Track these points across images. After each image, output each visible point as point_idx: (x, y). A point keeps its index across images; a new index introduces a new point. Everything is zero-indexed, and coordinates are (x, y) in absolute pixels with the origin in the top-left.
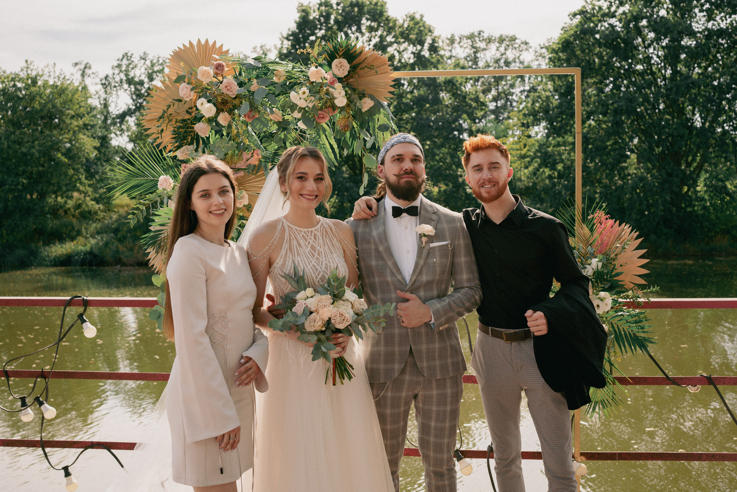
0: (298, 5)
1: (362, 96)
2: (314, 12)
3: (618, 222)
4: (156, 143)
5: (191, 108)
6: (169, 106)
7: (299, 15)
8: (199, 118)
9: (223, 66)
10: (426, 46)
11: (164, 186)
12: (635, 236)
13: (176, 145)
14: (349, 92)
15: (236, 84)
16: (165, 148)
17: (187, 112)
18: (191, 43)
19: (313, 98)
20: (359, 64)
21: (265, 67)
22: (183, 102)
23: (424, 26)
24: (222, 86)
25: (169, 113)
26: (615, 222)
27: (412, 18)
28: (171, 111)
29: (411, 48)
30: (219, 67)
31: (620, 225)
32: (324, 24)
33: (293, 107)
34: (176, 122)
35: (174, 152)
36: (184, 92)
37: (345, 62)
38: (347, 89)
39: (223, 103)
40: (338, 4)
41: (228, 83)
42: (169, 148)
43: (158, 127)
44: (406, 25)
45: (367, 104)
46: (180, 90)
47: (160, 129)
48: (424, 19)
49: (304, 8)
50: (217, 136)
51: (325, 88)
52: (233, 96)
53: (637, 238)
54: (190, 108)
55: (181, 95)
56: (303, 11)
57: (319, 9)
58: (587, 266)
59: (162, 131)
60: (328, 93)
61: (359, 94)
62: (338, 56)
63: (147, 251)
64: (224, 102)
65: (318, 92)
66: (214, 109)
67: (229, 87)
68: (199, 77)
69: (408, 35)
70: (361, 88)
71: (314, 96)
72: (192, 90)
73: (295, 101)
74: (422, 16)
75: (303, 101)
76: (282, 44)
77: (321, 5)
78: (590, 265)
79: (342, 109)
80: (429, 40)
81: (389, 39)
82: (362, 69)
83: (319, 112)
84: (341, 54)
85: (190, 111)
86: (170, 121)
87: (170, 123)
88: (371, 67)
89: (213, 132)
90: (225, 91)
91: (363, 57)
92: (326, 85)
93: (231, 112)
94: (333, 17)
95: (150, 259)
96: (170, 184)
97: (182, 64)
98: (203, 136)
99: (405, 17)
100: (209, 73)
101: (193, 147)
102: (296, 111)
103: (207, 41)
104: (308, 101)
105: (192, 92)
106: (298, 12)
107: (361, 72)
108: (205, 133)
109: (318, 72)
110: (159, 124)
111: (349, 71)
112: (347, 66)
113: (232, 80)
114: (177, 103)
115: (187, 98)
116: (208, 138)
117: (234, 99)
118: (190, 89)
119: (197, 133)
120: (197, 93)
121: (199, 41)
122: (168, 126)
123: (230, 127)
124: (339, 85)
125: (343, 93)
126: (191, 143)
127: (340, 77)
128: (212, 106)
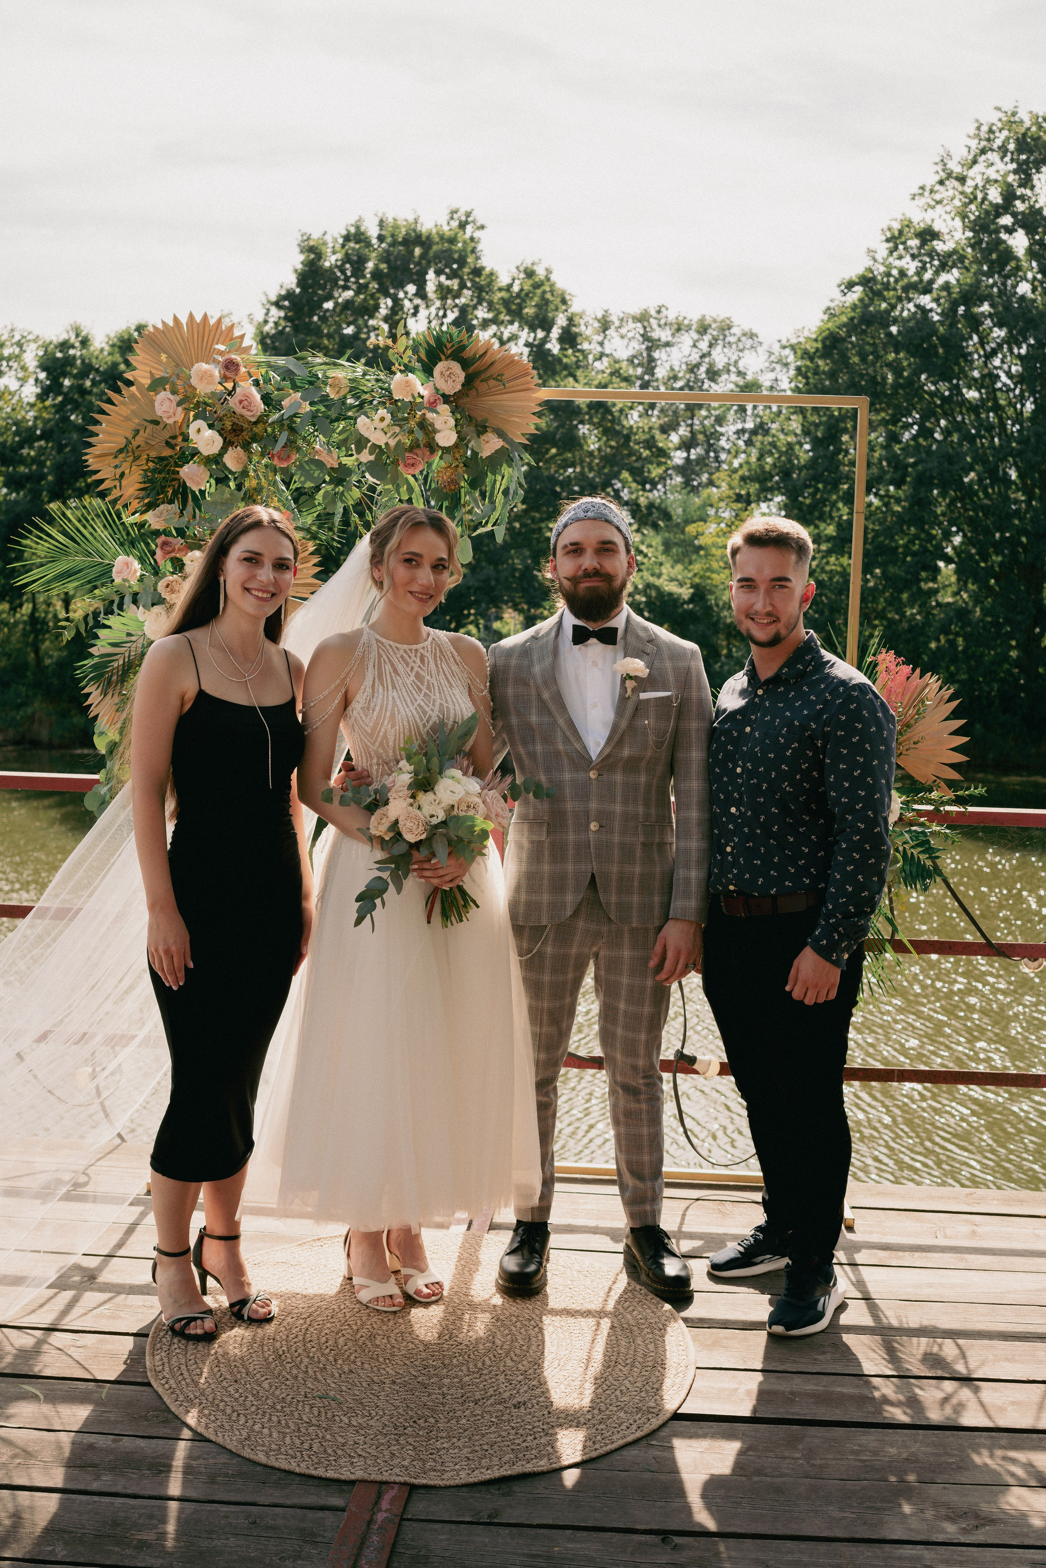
0: (300, 238)
1: (482, 429)
2: (334, 253)
3: (918, 671)
4: (109, 498)
5: (174, 437)
6: (137, 432)
7: (302, 257)
8: (189, 455)
9: (238, 365)
10: (555, 333)
11: (124, 575)
12: (947, 697)
13: (146, 501)
14: (461, 421)
15: (259, 396)
16: (125, 506)
17: (167, 443)
18: (176, 319)
19: (397, 429)
20: (480, 373)
22: (161, 426)
23: (552, 292)
24: (233, 402)
25: (135, 444)
26: (914, 670)
27: (530, 274)
28: (139, 440)
29: (525, 335)
30: (230, 366)
31: (921, 676)
32: (353, 279)
33: (361, 443)
34: (148, 460)
35: (142, 514)
36: (164, 408)
37: (456, 367)
38: (458, 416)
39: (235, 430)
40: (381, 238)
41: (246, 395)
42: (131, 509)
43: (116, 467)
44: (516, 288)
45: (490, 445)
46: (156, 404)
47: (119, 471)
48: (553, 277)
49: (311, 243)
50: (220, 489)
51: (419, 413)
52: (253, 420)
53: (950, 700)
54: (171, 437)
55: (159, 413)
56: (311, 249)
57: (343, 246)
59: (122, 475)
60: (424, 422)
61: (476, 426)
62: (443, 357)
63: (86, 691)
64: (237, 430)
65: (407, 420)
66: (219, 442)
67: (246, 403)
68: (194, 381)
69: (520, 308)
70: (479, 416)
71: (400, 426)
72: (179, 404)
73: (366, 434)
74: (549, 271)
75: (380, 434)
76: (267, 314)
77: (347, 238)
79: (446, 450)
82: (484, 381)
83: (407, 454)
84: (448, 352)
85: (173, 442)
86: (136, 458)
87: (136, 463)
88: (500, 378)
89: (213, 482)
90: (239, 410)
91: (487, 359)
92: (421, 406)
93: (246, 447)
94: (370, 265)
95: (90, 706)
96: (136, 571)
97: (164, 357)
98: (195, 489)
99: (514, 271)
100: (211, 376)
101: (175, 507)
102: (366, 451)
103: (205, 316)
104: (389, 435)
105: (180, 409)
106: (302, 252)
107: (482, 387)
108: (199, 484)
109: (408, 384)
110: (117, 462)
111: (463, 385)
112: (461, 376)
113: (254, 390)
114: (150, 426)
115: (168, 418)
116: (202, 492)
117: (256, 423)
118: (175, 403)
119: (184, 483)
120: (187, 410)
121: (191, 316)
122: (134, 468)
123: (245, 473)
124: (444, 408)
125: (452, 422)
126: (173, 500)
127: (446, 393)
128: (215, 435)
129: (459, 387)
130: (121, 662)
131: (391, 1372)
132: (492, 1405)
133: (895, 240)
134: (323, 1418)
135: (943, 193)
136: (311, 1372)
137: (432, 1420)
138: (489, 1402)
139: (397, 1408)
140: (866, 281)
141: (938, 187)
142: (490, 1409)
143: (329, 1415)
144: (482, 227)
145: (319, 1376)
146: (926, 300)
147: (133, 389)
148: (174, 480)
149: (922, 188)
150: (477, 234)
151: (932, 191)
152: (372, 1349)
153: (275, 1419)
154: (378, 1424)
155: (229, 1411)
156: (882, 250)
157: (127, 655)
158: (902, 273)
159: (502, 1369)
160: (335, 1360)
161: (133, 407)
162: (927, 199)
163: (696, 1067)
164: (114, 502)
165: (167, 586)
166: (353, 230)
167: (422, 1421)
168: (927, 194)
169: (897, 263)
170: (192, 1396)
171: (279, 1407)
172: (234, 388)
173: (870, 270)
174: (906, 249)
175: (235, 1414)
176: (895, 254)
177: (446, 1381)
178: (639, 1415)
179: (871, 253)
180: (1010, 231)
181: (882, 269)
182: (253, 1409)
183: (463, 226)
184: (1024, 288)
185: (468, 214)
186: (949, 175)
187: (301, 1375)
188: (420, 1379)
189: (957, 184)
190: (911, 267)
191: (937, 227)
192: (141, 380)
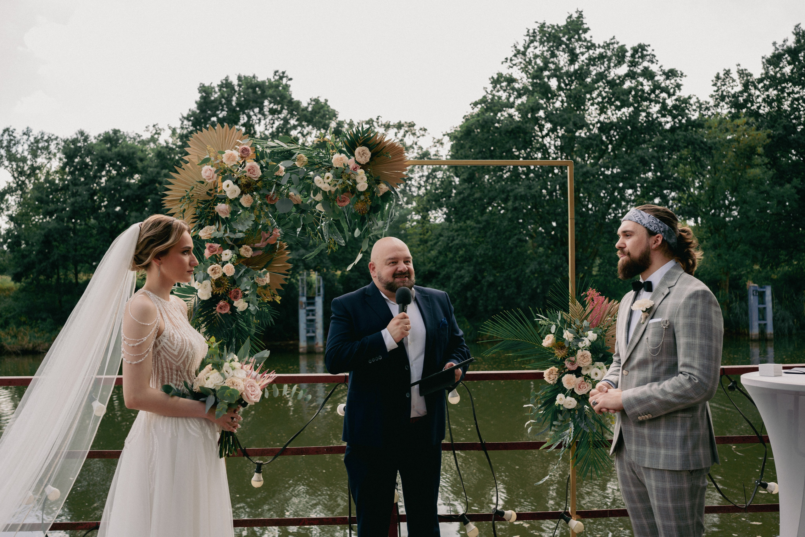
1: (378, 182)
2: (215, 93)
3: (607, 299)
5: (211, 190)
6: (192, 188)
7: (200, 95)
8: (221, 199)
9: (248, 150)
10: (331, 130)
13: (198, 224)
14: (370, 178)
15: (259, 167)
17: (207, 193)
19: (336, 183)
20: (378, 152)
22: (205, 184)
23: (328, 111)
24: (244, 170)
25: (191, 194)
26: (605, 298)
27: (317, 102)
28: (193, 192)
30: (245, 151)
31: (609, 302)
32: (226, 106)
33: (317, 190)
34: (198, 202)
35: (195, 232)
36: (207, 174)
37: (366, 149)
38: (368, 175)
39: (246, 185)
40: (240, 86)
41: (251, 167)
44: (310, 109)
45: (382, 189)
46: (202, 172)
47: (182, 208)
48: (328, 103)
49: (205, 88)
51: (347, 174)
52: (256, 179)
54: (209, 190)
55: (204, 177)
56: (205, 91)
57: (220, 90)
58: (584, 338)
59: (184, 210)
60: (350, 178)
61: (376, 180)
62: (359, 145)
64: (248, 185)
65: (341, 177)
66: (238, 191)
67: (252, 171)
68: (224, 160)
69: (312, 118)
70: (378, 174)
71: (338, 181)
72: (216, 172)
73: (319, 185)
74: (326, 101)
75: (327, 185)
76: (182, 124)
77: (222, 86)
78: (586, 336)
79: (361, 193)
80: (333, 125)
81: (293, 122)
82: (379, 156)
83: (340, 196)
84: (361, 142)
85: (210, 192)
86: (191, 202)
87: (192, 204)
90: (248, 174)
91: (381, 146)
92: (349, 170)
93: (251, 193)
94: (234, 99)
97: (208, 147)
98: (224, 217)
99: (309, 101)
100: (234, 157)
101: (214, 227)
102: (318, 195)
104: (331, 185)
106: (200, 92)
107: (379, 159)
108: (225, 214)
109: (341, 159)
110: (181, 204)
111: (370, 159)
112: (369, 154)
113: (255, 163)
114: (199, 185)
115: (209, 179)
116: (227, 218)
117: (257, 181)
118: (213, 172)
119: (217, 213)
120: (218, 175)
122: (190, 206)
123: (252, 208)
124: (361, 172)
125: (366, 179)
126: (212, 224)
127: (362, 163)
128: (236, 187)
129: (368, 160)
133: (496, 82)
135: (516, 61)
140: (483, 102)
141: (513, 58)
144: (291, 79)
146: (512, 111)
147: (188, 165)
148: (212, 213)
149: (507, 59)
150: (289, 83)
151: (511, 60)
156: (490, 87)
158: (500, 98)
161: (189, 174)
162: (509, 63)
163: (504, 517)
165: (213, 270)
166: (224, 82)
168: (509, 61)
169: (497, 94)
172: (244, 162)
173: (485, 97)
174: (501, 87)
176: (496, 89)
179: (485, 89)
180: (549, 78)
181: (490, 96)
183: (281, 78)
184: (558, 104)
185: (283, 73)
186: (518, 52)
189: (522, 56)
190: (504, 95)
191: (515, 76)
192: (193, 160)
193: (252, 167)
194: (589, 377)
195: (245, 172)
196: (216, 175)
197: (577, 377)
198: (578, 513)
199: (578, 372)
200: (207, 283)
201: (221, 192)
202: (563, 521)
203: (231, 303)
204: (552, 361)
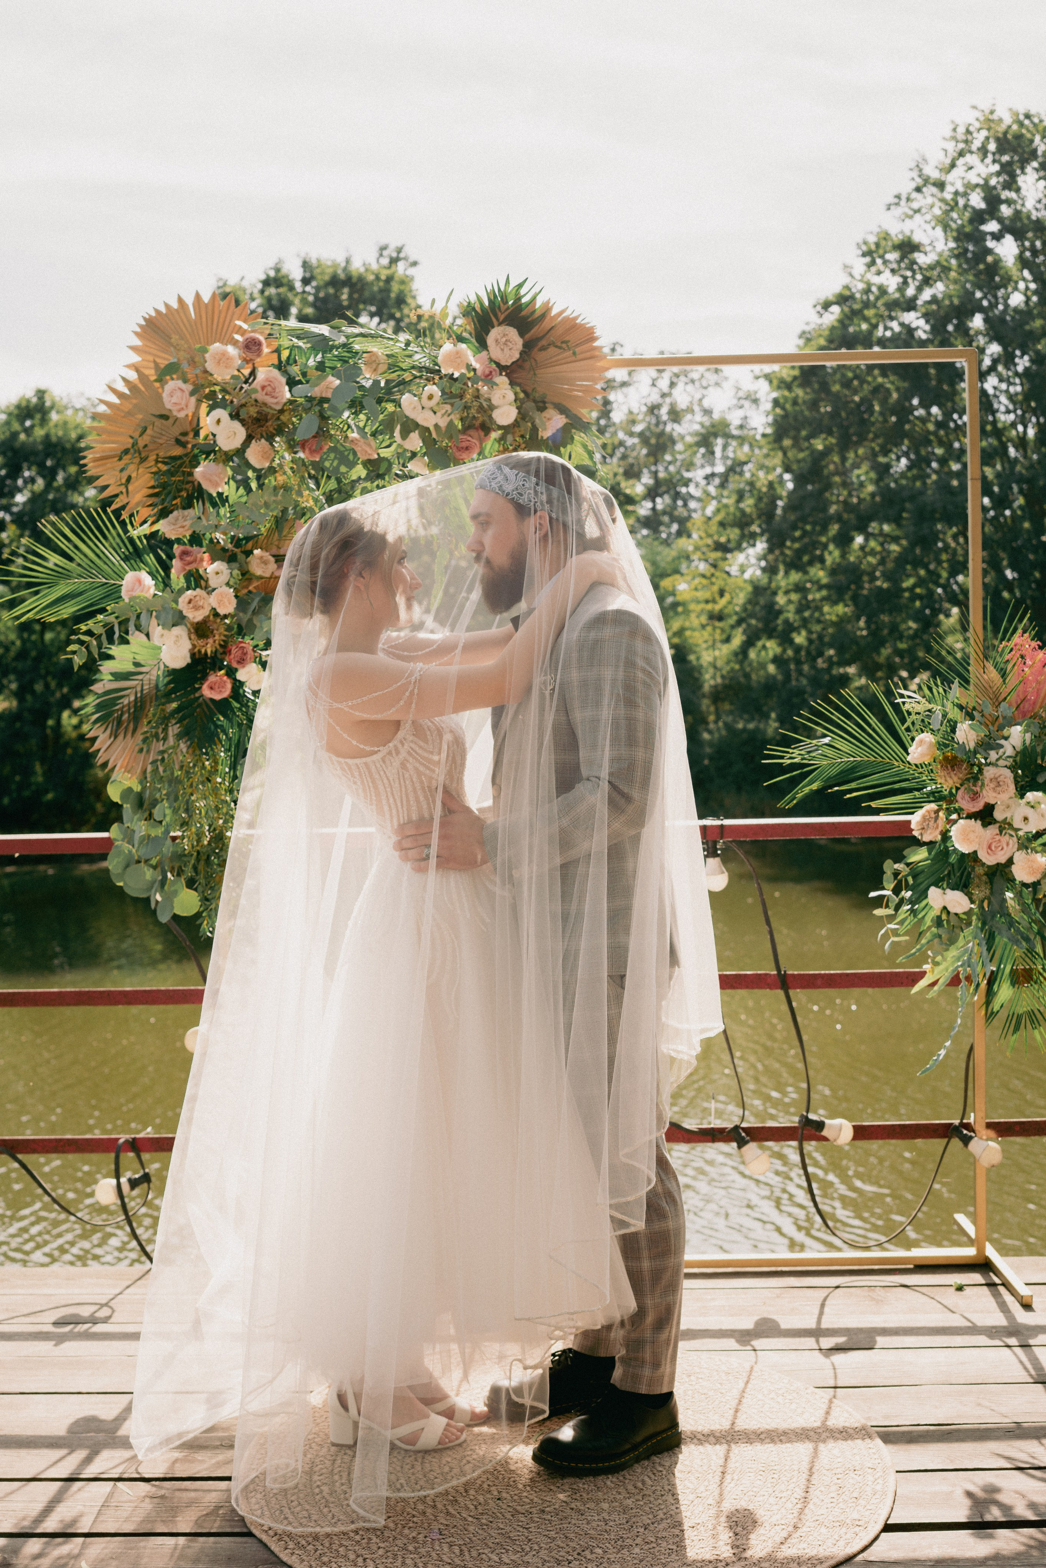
1: (542, 407)
4: (114, 506)
5: (185, 434)
8: (204, 452)
9: (259, 344)
11: (136, 593)
13: (158, 507)
14: (522, 395)
15: (284, 380)
16: (132, 515)
17: (178, 442)
18: (180, 300)
19: (448, 408)
20: (539, 339)
21: (344, 345)
22: (171, 421)
24: (252, 389)
25: (141, 444)
28: (147, 439)
30: (252, 346)
33: (409, 426)
34: (157, 462)
35: (153, 523)
36: (174, 400)
37: (512, 333)
38: (518, 389)
39: (257, 420)
41: (267, 380)
42: (138, 519)
43: (122, 470)
45: (552, 422)
46: (165, 395)
47: (124, 476)
50: (242, 491)
51: (473, 388)
52: (279, 407)
54: (181, 434)
55: (168, 406)
58: (1002, 742)
59: (129, 479)
60: (477, 396)
61: (535, 401)
62: (496, 324)
63: (90, 735)
64: (260, 419)
65: (461, 397)
66: (241, 433)
67: (269, 389)
68: (209, 366)
70: (538, 390)
71: (452, 405)
72: (192, 394)
73: (411, 414)
75: (428, 414)
78: (1006, 738)
79: (505, 429)
82: (543, 349)
83: (461, 436)
84: (502, 317)
85: (183, 439)
86: (143, 460)
87: (144, 465)
88: (563, 345)
89: (232, 484)
90: (261, 396)
91: (546, 324)
92: (475, 380)
93: (270, 439)
95: (99, 750)
96: (149, 588)
97: (174, 339)
98: (212, 491)
100: (229, 358)
101: (191, 513)
102: (412, 436)
104: (439, 414)
107: (541, 356)
108: (217, 485)
109: (458, 354)
110: (122, 464)
111: (522, 353)
112: (518, 342)
113: (276, 373)
114: (159, 422)
115: (179, 411)
116: (220, 495)
117: (282, 411)
118: (187, 393)
119: (199, 484)
120: (199, 401)
121: (198, 296)
122: (141, 470)
123: (272, 470)
124: (502, 380)
125: (511, 396)
126: (188, 505)
127: (503, 363)
128: (237, 426)
129: (517, 356)
130: (132, 698)
131: (536, 1500)
132: (665, 1529)
133: (872, 254)
134: (467, 1557)
135: (920, 201)
136: (440, 1506)
137: (599, 1551)
138: (661, 1527)
139: (554, 1539)
140: (843, 299)
141: (915, 195)
142: (664, 1534)
143: (474, 1553)
144: (415, 264)
145: (451, 1510)
146: (912, 318)
148: (188, 482)
149: (898, 197)
150: (411, 271)
151: (908, 199)
152: (507, 1475)
153: (409, 1561)
154: (536, 1560)
155: (352, 1556)
156: (859, 265)
157: (139, 689)
158: (883, 291)
159: (666, 1488)
160: (466, 1491)
161: (134, 401)
162: (904, 208)
163: (825, 1133)
164: (117, 513)
165: (190, 602)
166: (272, 274)
167: (587, 1553)
168: (903, 203)
169: (876, 280)
170: (304, 1542)
171: (411, 1548)
172: (253, 373)
173: (847, 287)
174: (885, 262)
175: (360, 1560)
176: (873, 269)
177: (605, 1506)
178: (844, 1530)
179: (847, 268)
180: (998, 237)
181: (861, 286)
182: (381, 1552)
183: (394, 261)
184: (1016, 300)
185: (399, 250)
186: (926, 181)
187: (429, 1511)
188: (573, 1506)
189: (934, 190)
190: (892, 282)
191: (917, 238)
192: (147, 372)
193: (270, 380)
194: (1010, 825)
195: (255, 391)
196: (193, 400)
197: (985, 825)
198: (989, 1126)
199: (986, 816)
200: (180, 631)
201: (206, 438)
202: (956, 1142)
203: (231, 673)
204: (932, 793)
